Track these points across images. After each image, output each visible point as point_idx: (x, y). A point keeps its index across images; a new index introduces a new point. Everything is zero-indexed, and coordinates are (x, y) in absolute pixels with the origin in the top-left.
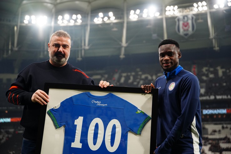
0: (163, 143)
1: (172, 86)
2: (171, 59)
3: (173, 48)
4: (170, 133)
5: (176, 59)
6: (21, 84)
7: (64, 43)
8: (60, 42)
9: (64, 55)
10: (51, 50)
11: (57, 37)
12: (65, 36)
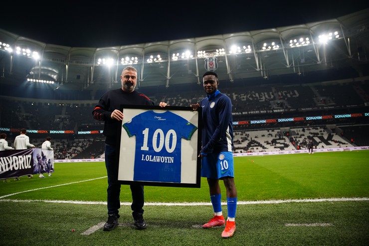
0: (207, 145)
1: (212, 105)
2: (212, 86)
3: (213, 78)
4: (212, 138)
5: (215, 85)
6: (103, 106)
7: (133, 75)
8: (130, 75)
9: (132, 84)
10: (123, 80)
11: (127, 71)
12: (133, 70)
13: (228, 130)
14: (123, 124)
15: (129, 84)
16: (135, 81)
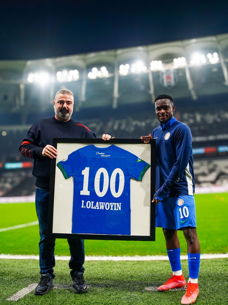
0: (162, 187)
1: (167, 136)
2: (167, 112)
3: (168, 102)
4: (168, 178)
5: (170, 112)
6: (32, 140)
7: (68, 100)
8: (64, 99)
9: (68, 111)
10: (56, 107)
11: (61, 95)
12: (68, 93)
13: (188, 167)
14: (57, 162)
15: (64, 111)
16: (71, 107)
